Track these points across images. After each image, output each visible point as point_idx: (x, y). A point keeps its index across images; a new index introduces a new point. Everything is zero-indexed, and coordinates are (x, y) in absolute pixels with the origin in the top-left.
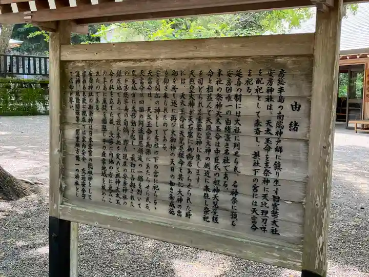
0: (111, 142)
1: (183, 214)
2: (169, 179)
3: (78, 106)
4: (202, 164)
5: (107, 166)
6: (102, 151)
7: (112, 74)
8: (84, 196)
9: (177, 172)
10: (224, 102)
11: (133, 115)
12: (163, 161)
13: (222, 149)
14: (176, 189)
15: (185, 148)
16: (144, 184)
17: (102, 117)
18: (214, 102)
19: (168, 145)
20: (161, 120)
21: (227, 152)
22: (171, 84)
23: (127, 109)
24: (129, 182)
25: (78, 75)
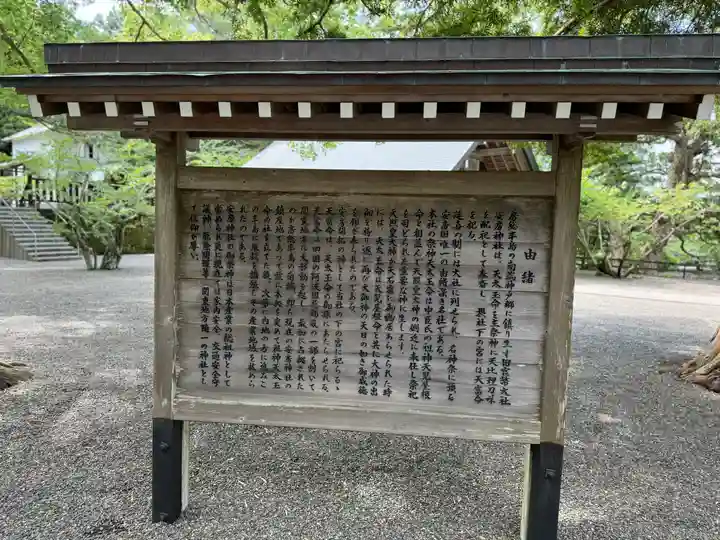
0: (265, 303)
1: (380, 391)
2: (360, 348)
3: (206, 254)
4: (408, 324)
5: (258, 336)
6: (248, 316)
7: (267, 211)
8: (216, 382)
9: (370, 339)
10: (439, 249)
11: (303, 267)
12: (350, 324)
13: (436, 307)
14: (369, 360)
15: (384, 306)
16: (319, 358)
17: (250, 268)
18: (425, 249)
19: (357, 303)
20: (346, 273)
21: (442, 310)
22: (362, 226)
23: (292, 258)
24: (294, 356)
25: (207, 210)
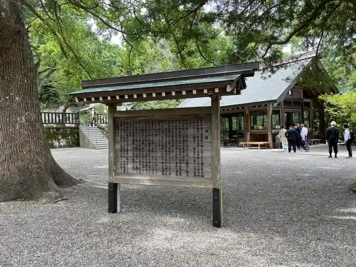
0: (136, 149)
1: (168, 174)
2: (161, 161)
3: (121, 135)
4: (174, 154)
5: (135, 158)
6: (133, 152)
7: (136, 122)
8: (125, 172)
9: (165, 158)
10: (182, 130)
11: (146, 137)
12: (159, 154)
13: (182, 147)
14: (164, 164)
15: (168, 148)
16: (151, 164)
17: (132, 138)
18: (178, 131)
19: (161, 148)
20: (157, 138)
21: (184, 149)
22: (161, 125)
23: (143, 135)
24: (145, 164)
25: (121, 123)
